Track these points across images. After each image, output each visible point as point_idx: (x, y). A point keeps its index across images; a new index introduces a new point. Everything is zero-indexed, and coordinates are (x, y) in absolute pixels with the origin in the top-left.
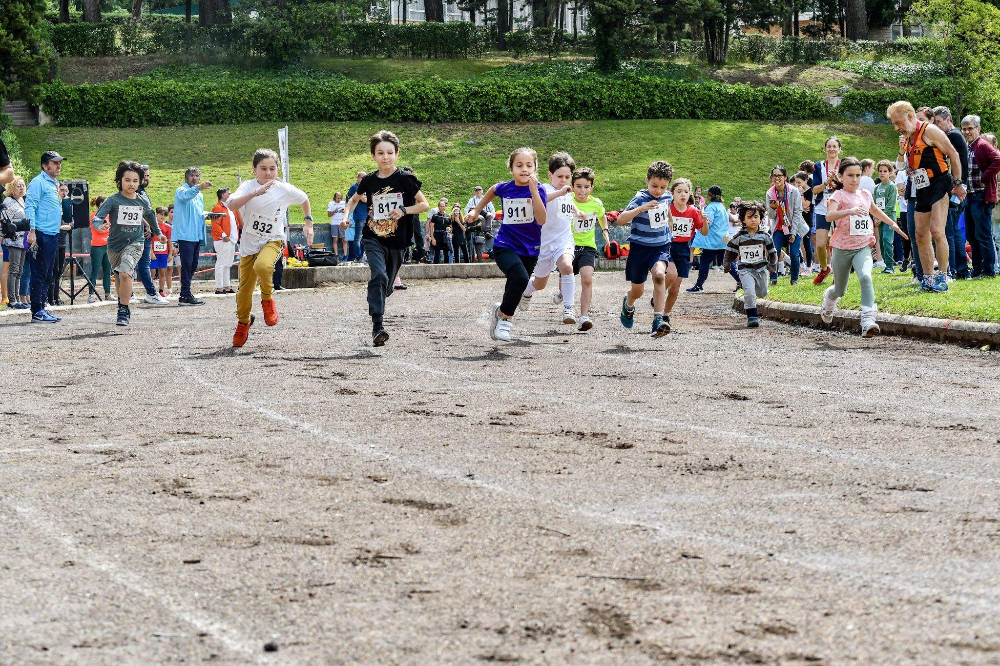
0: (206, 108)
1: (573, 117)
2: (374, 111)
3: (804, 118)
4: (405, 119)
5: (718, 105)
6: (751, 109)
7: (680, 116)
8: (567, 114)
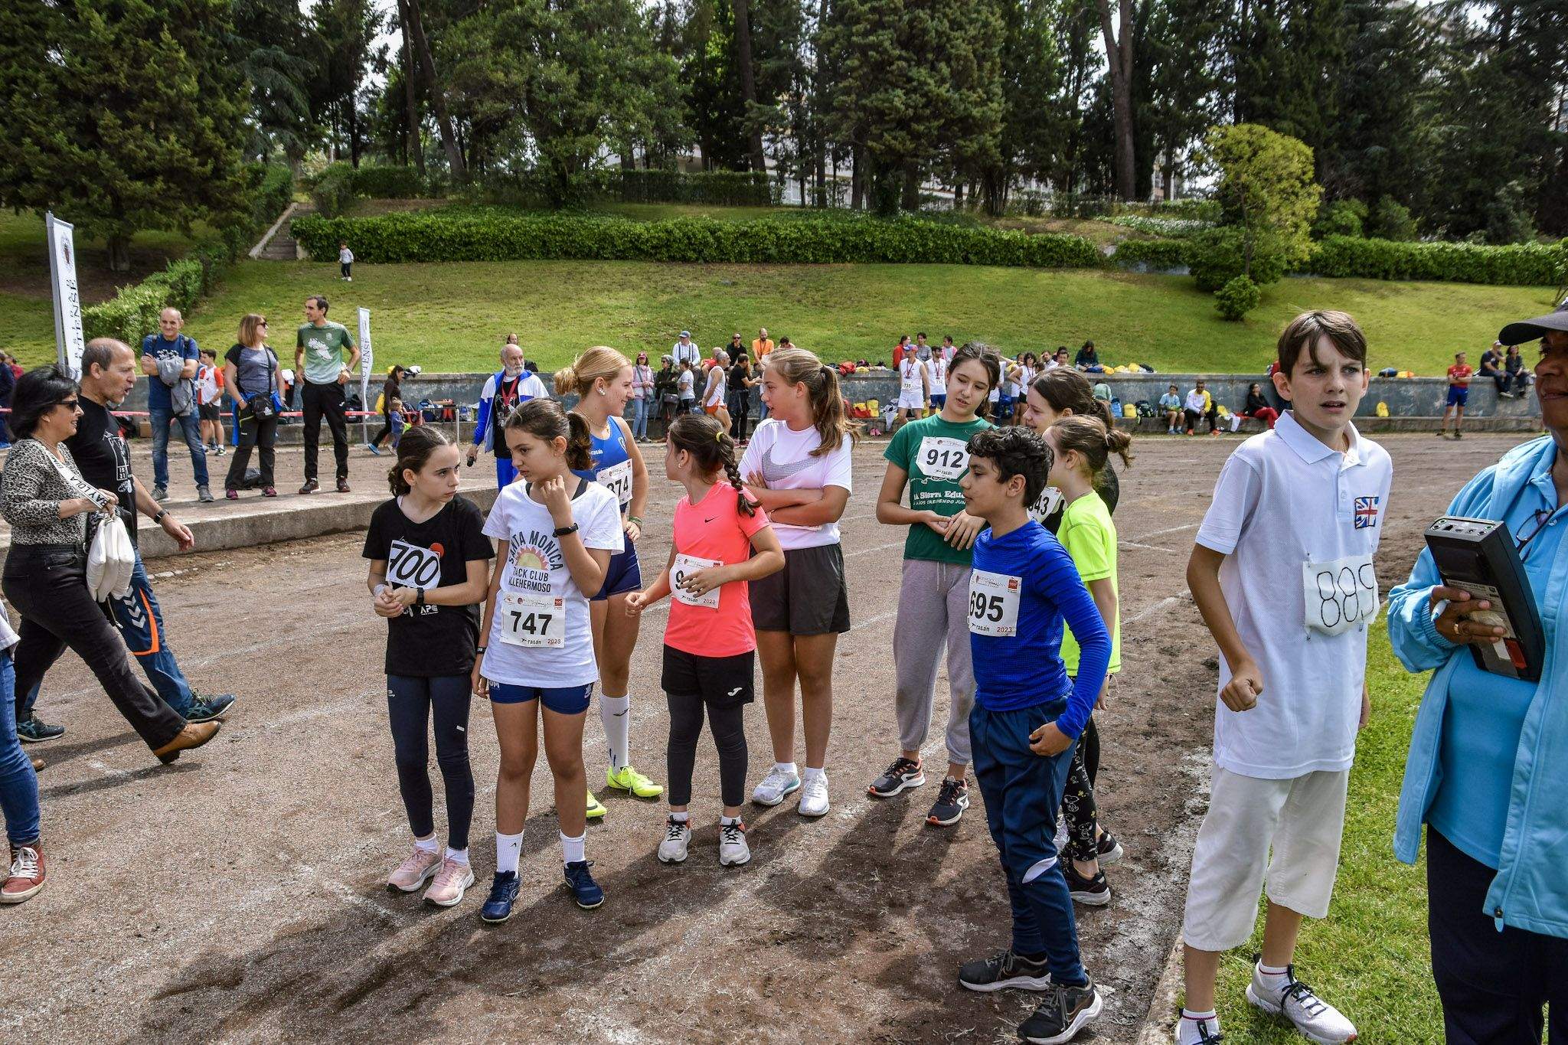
0: (466, 244)
1: (844, 260)
2: (641, 251)
3: (1077, 266)
4: (672, 259)
5: (992, 251)
6: (1026, 257)
7: (952, 261)
8: (839, 257)
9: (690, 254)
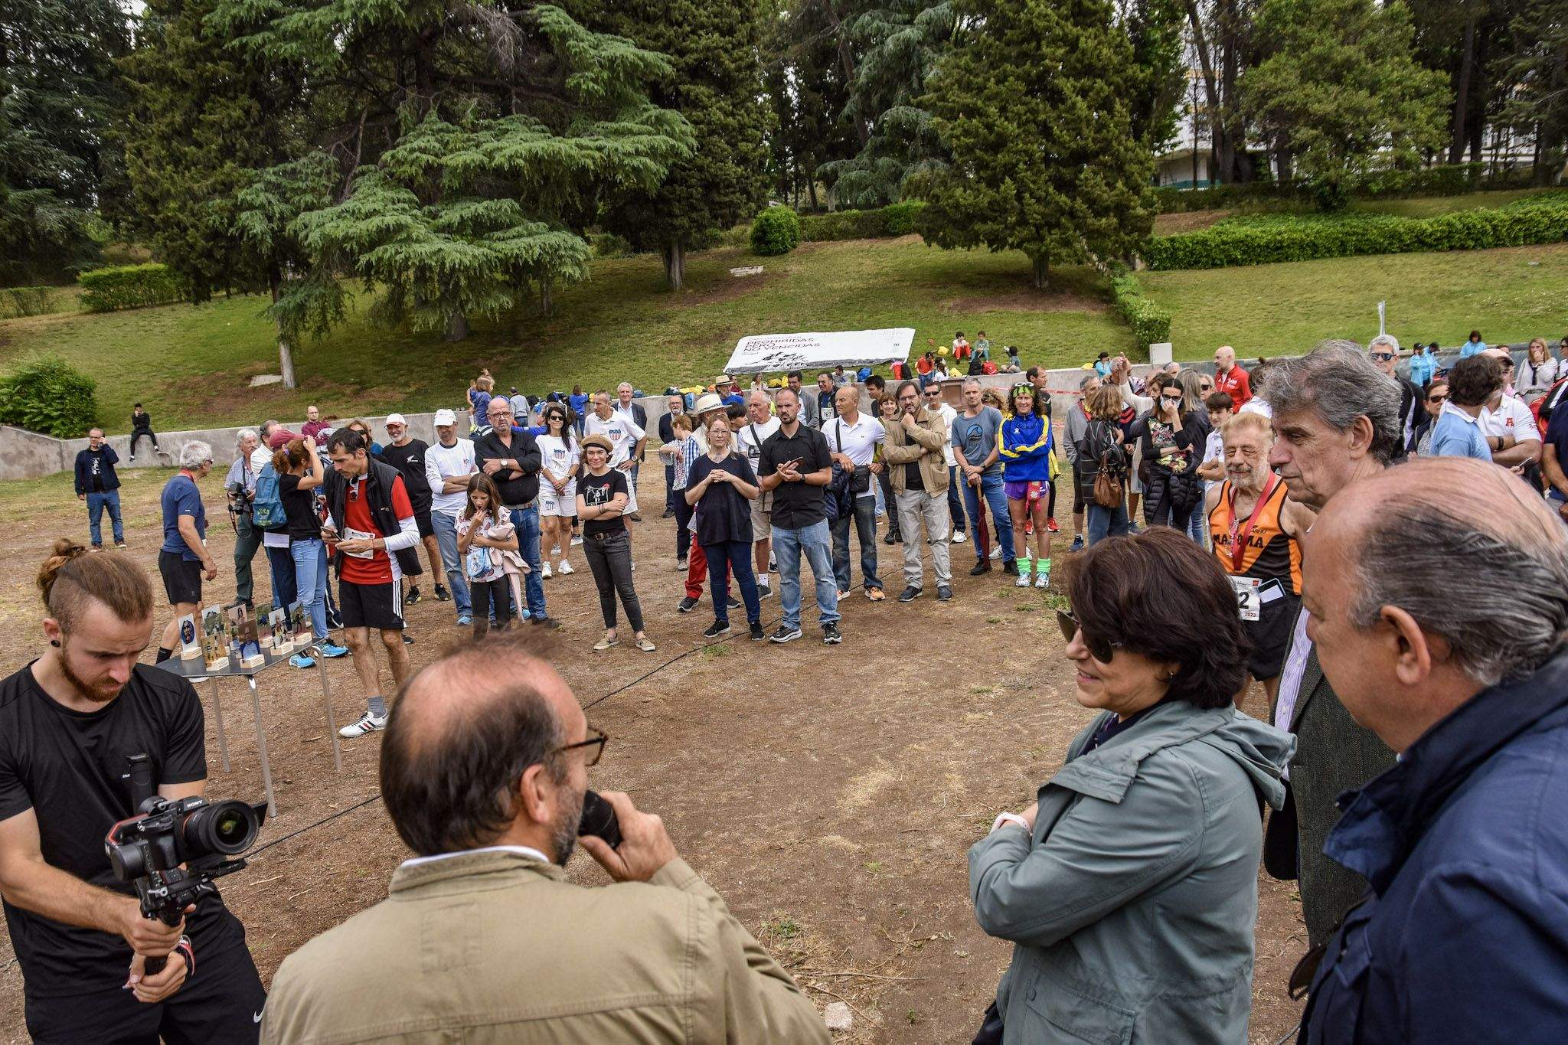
2: (1424, 243)
9: (1471, 243)
